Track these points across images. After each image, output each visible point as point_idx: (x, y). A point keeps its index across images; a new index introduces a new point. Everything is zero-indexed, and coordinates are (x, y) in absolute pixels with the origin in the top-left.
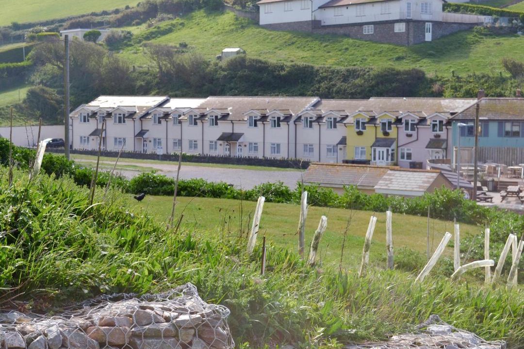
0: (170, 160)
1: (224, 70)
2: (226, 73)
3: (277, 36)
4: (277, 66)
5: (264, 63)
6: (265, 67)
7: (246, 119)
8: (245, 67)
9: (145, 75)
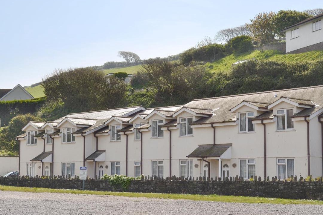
0: (99, 189)
1: (228, 79)
2: (230, 82)
3: (304, 56)
4: (298, 66)
5: (280, 65)
6: (281, 69)
7: (235, 119)
8: (255, 72)
9: (141, 97)
